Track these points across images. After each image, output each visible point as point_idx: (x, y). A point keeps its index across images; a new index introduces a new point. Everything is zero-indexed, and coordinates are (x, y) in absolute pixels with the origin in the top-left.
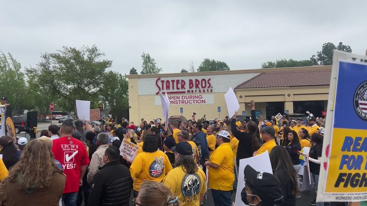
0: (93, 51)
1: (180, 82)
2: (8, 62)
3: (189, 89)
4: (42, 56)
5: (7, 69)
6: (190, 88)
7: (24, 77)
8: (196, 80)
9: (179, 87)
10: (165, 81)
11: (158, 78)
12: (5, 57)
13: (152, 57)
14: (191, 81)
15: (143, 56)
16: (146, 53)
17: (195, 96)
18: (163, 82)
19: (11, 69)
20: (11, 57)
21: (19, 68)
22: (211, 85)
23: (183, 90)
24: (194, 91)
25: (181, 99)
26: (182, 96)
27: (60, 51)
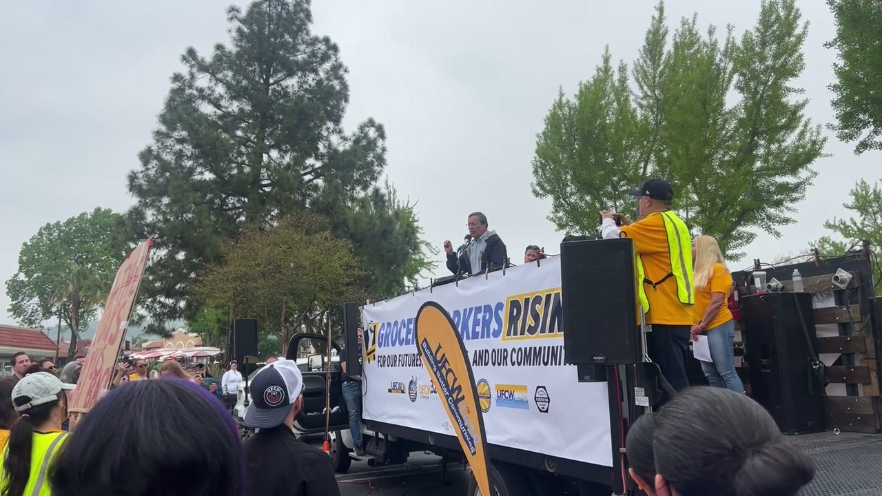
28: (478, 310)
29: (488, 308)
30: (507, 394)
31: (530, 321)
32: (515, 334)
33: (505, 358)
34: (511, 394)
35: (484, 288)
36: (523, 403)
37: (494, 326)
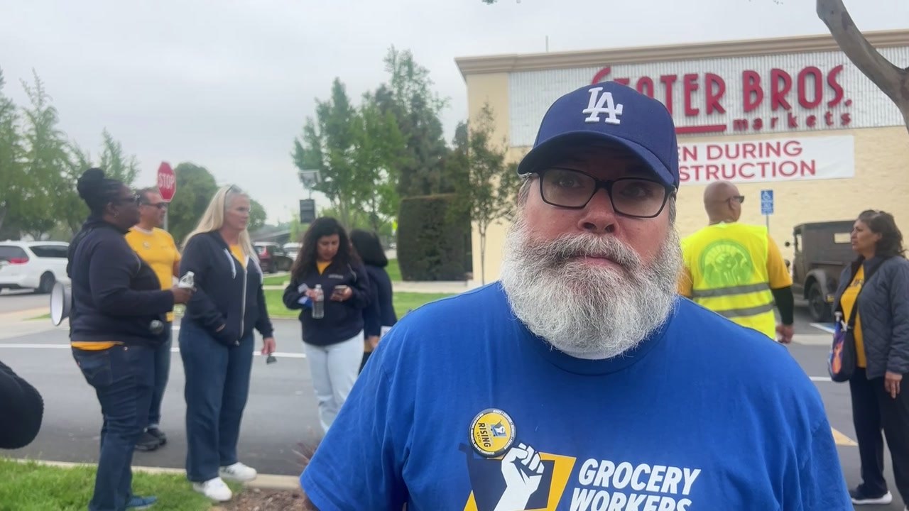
1: (701, 82)
3: (741, 116)
6: (748, 108)
7: (16, 119)
8: (778, 75)
9: (694, 106)
10: (635, 81)
11: (602, 68)
14: (751, 80)
15: (391, 61)
16: (400, 49)
17: (769, 146)
22: (846, 97)
23: (715, 120)
24: (766, 122)
25: (702, 159)
26: (709, 148)
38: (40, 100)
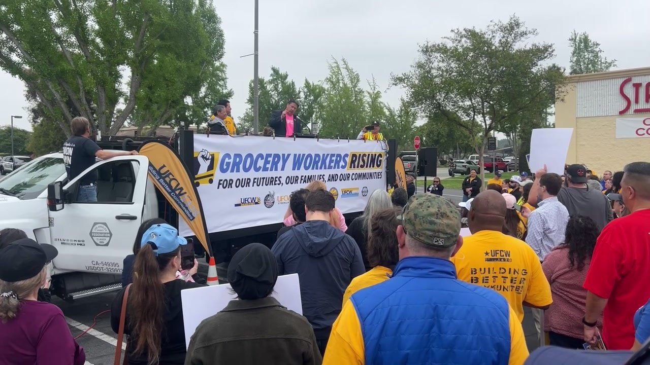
0: (512, 28)
2: (343, 74)
4: (421, 50)
5: (341, 85)
7: (364, 97)
10: (644, 85)
11: (625, 79)
12: (338, 67)
13: (592, 38)
15: (573, 40)
18: (637, 86)
19: (345, 85)
20: (347, 65)
21: (357, 82)
27: (448, 38)
28: (333, 155)
29: (339, 155)
30: (348, 192)
31: (361, 163)
32: (354, 167)
33: (348, 177)
34: (351, 192)
35: (338, 146)
36: (357, 194)
37: (342, 163)
38: (374, 88)
